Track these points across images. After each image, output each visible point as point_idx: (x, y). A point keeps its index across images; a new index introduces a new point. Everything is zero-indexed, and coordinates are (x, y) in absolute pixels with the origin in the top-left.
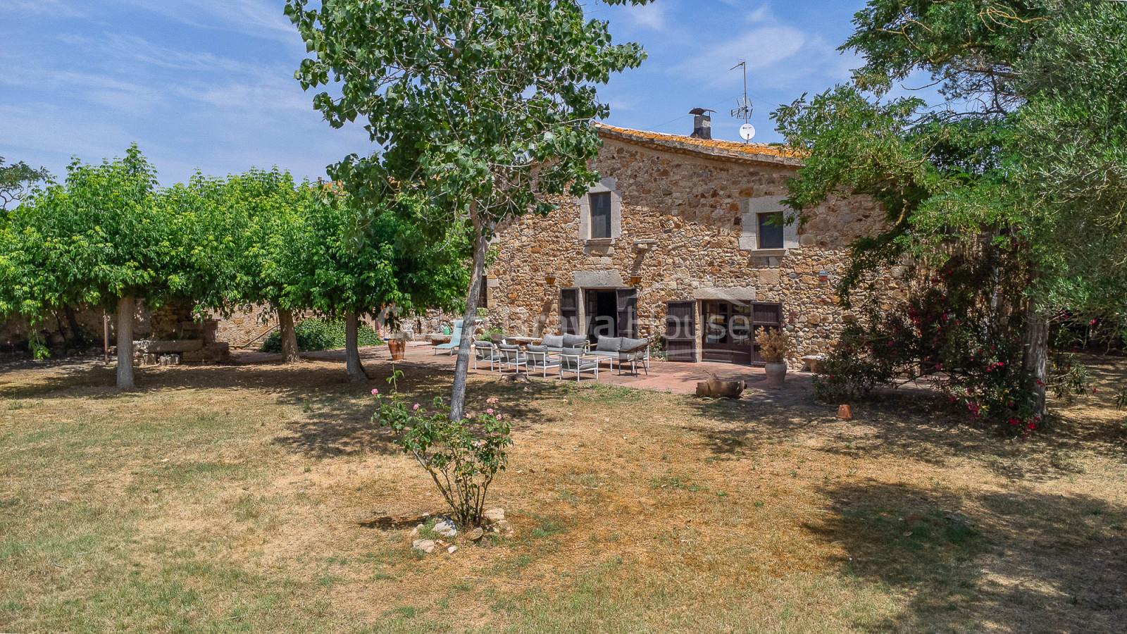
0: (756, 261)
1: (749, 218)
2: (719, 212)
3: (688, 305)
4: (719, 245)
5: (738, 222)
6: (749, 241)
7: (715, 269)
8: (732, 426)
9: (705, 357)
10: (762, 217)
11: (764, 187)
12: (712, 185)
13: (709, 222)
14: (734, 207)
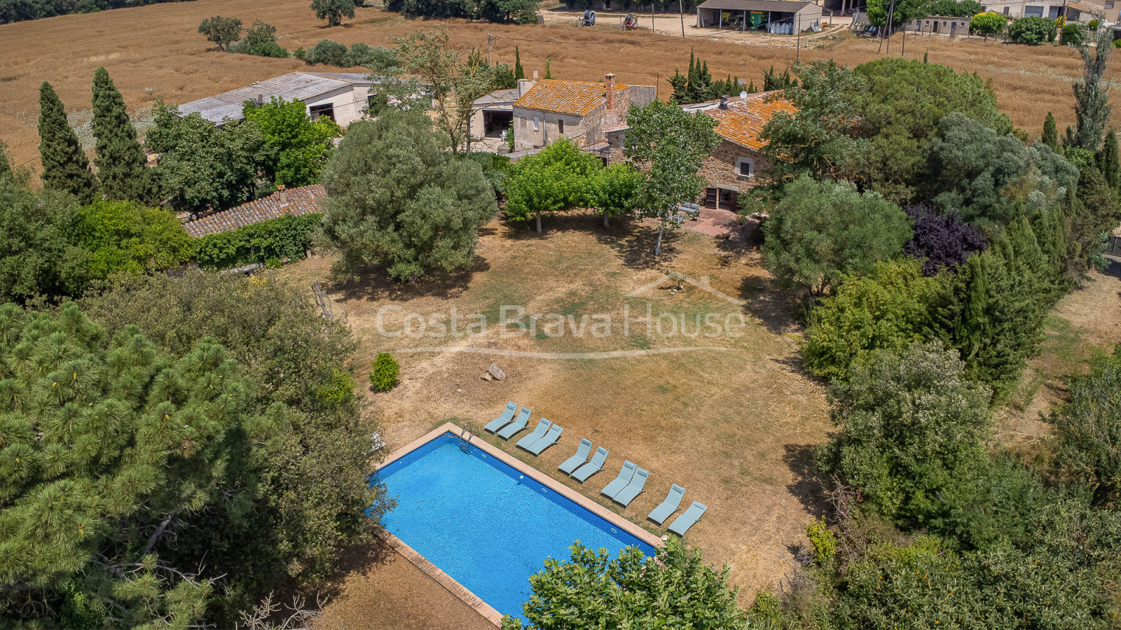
0: (739, 178)
1: (738, 163)
2: (727, 159)
3: (714, 190)
4: (727, 170)
5: (734, 163)
6: (737, 171)
7: (725, 178)
8: (726, 253)
9: (720, 207)
10: (742, 164)
11: (743, 154)
12: (726, 149)
13: (724, 161)
14: (733, 158)
